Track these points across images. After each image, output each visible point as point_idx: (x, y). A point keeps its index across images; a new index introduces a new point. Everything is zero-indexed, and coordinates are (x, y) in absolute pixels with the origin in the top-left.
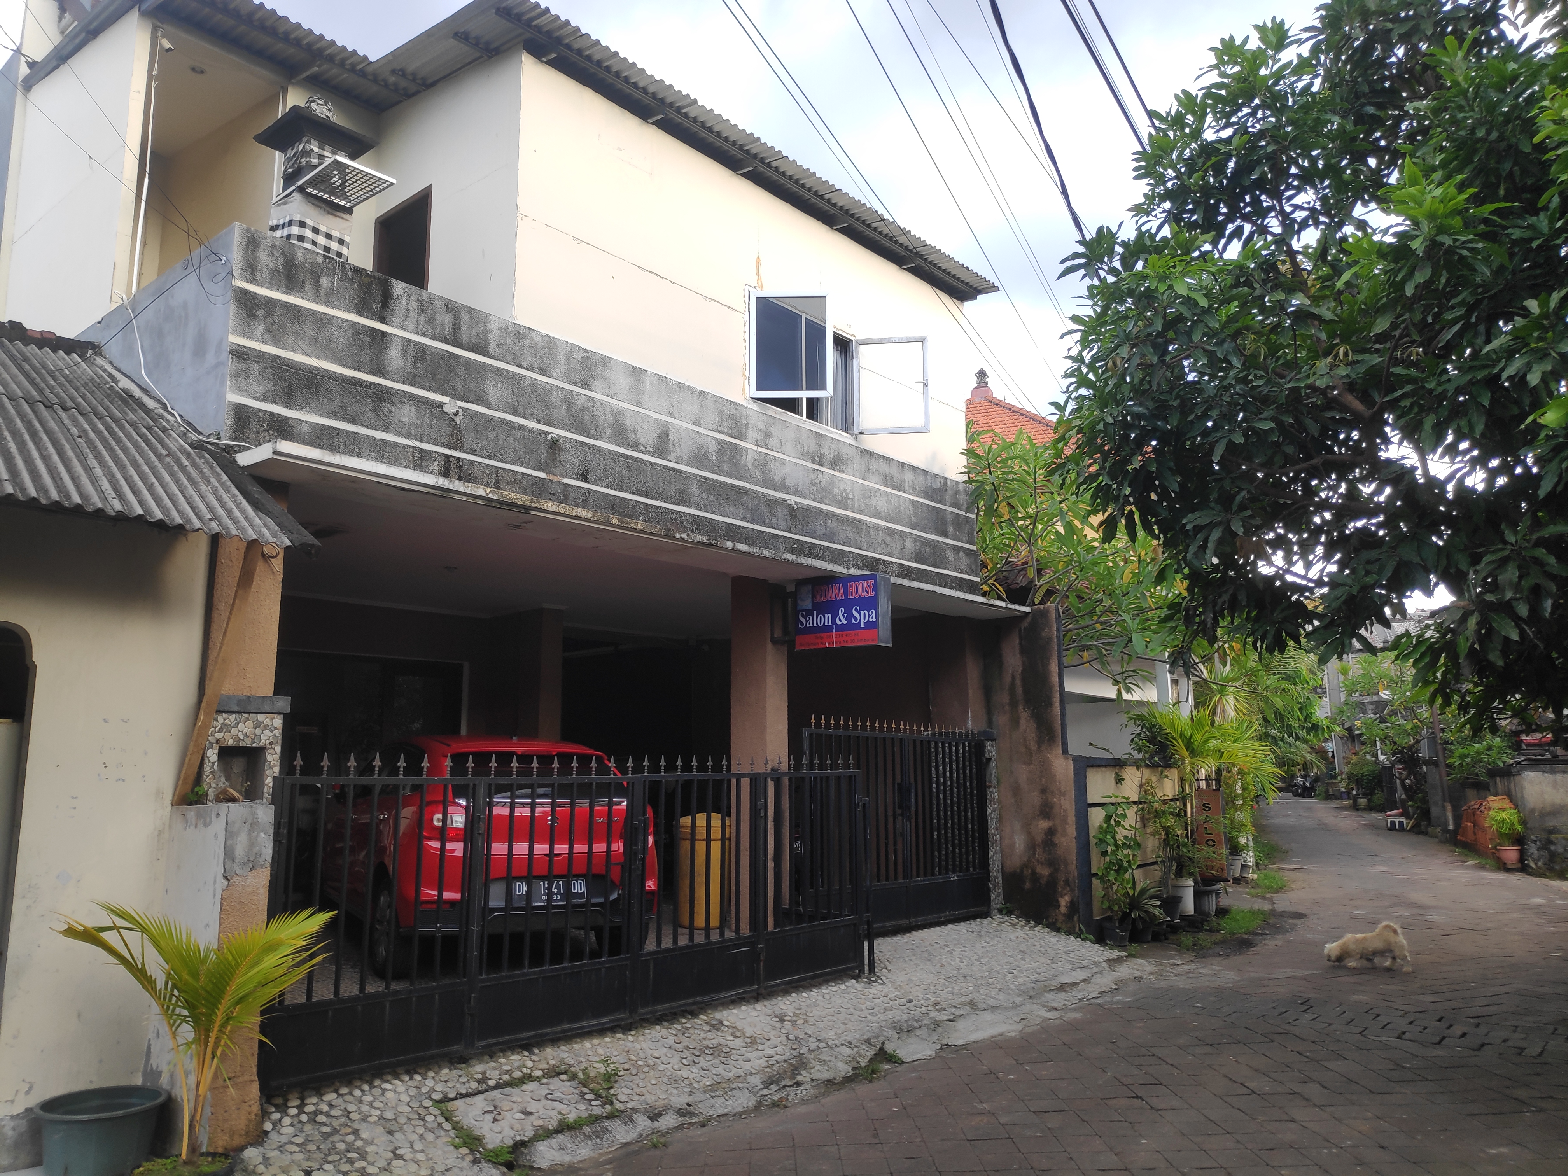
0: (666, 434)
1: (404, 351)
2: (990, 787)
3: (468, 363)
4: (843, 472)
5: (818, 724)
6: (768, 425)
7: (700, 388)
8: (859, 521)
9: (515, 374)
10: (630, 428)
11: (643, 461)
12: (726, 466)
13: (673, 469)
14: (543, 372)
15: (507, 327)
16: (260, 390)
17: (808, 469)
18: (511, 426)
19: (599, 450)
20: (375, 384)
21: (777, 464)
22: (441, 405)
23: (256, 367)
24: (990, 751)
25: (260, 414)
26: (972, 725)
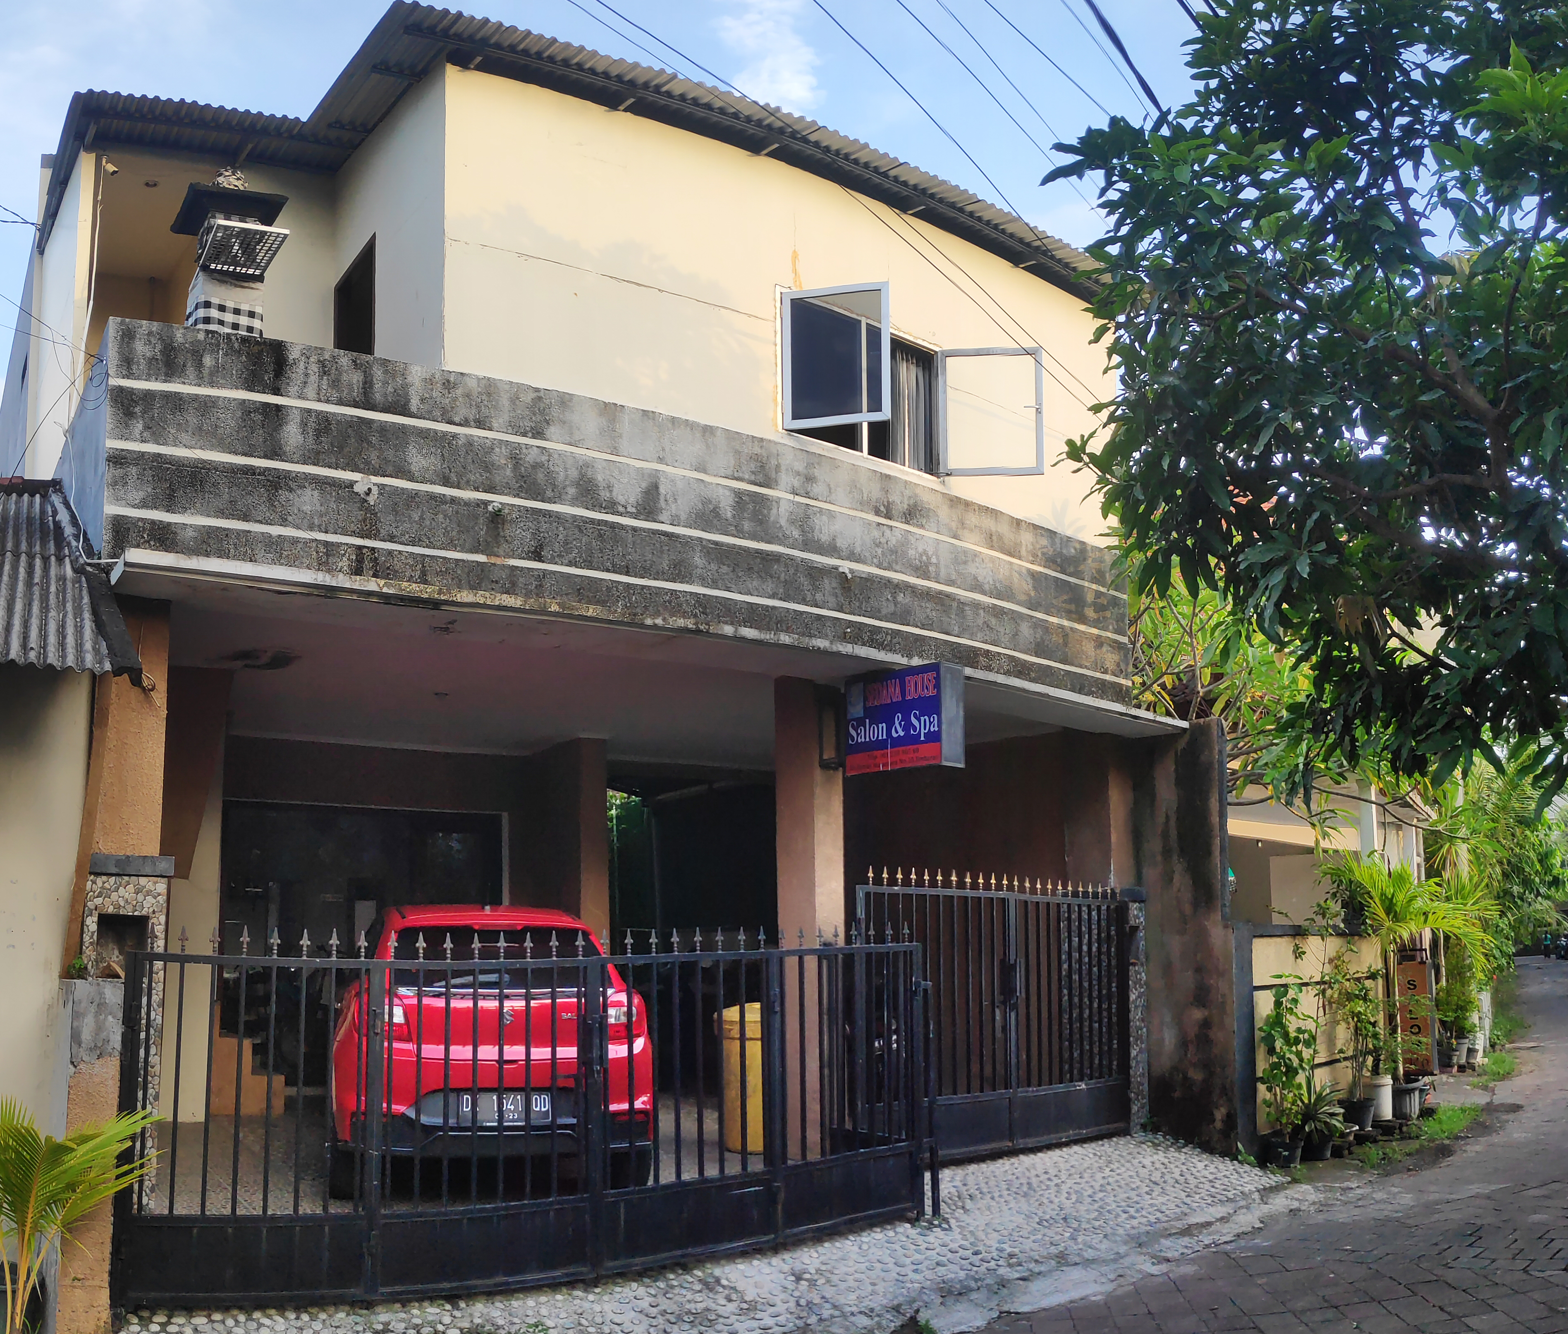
0: (656, 488)
1: (303, 426)
2: (1134, 964)
3: (384, 427)
4: (922, 527)
5: (878, 880)
6: (810, 465)
7: (703, 422)
8: (948, 596)
9: (445, 434)
10: (602, 484)
12: (746, 525)
13: (666, 534)
14: (480, 424)
15: (433, 376)
16: (137, 496)
17: (869, 524)
18: (440, 500)
19: (558, 516)
20: (269, 469)
21: (824, 518)
22: (351, 484)
23: (134, 471)
24: (1137, 917)
25: (140, 524)
26: (1113, 881)
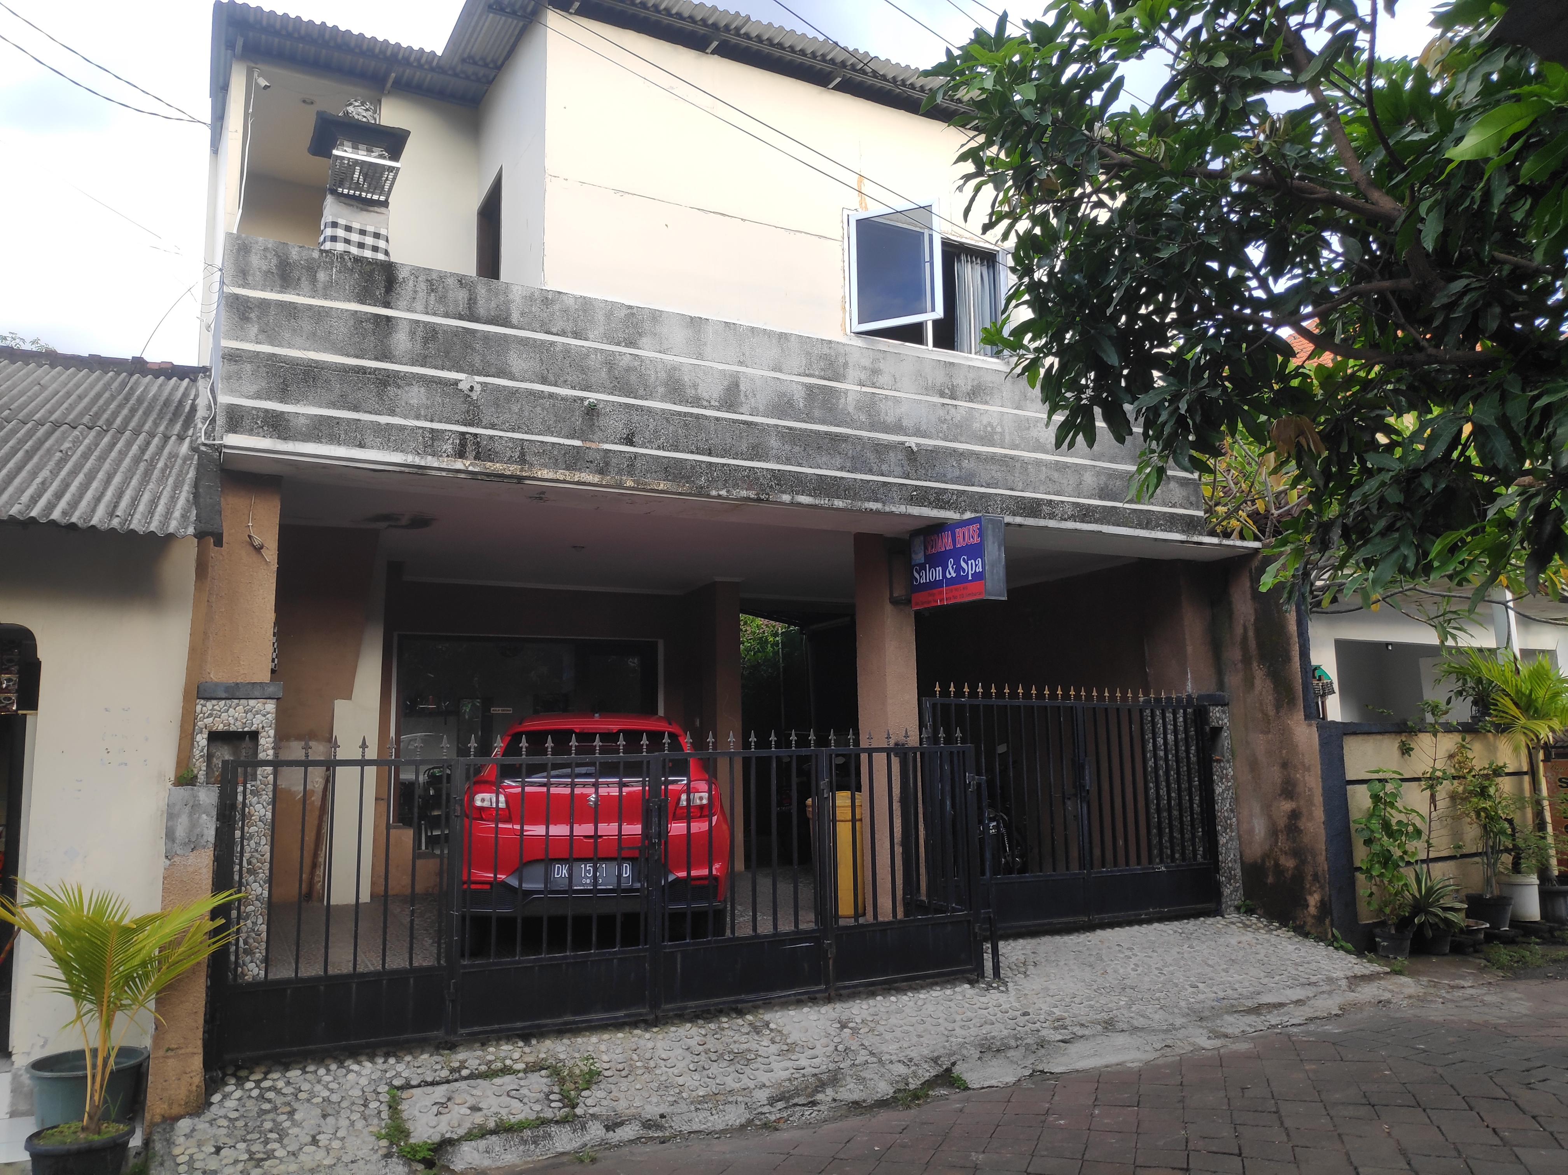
0: (737, 385)
1: (412, 333)
2: (1219, 761)
3: (487, 337)
4: (986, 403)
5: (945, 693)
6: (875, 360)
7: (779, 329)
8: (1012, 458)
9: (543, 342)
10: (688, 383)
11: (706, 417)
12: (817, 413)
13: (745, 423)
14: (576, 335)
15: (533, 294)
16: (254, 388)
17: (934, 405)
18: (541, 395)
19: (649, 410)
20: (380, 369)
21: (889, 403)
22: (456, 382)
23: (248, 367)
24: (1220, 719)
25: (254, 412)
26: (1189, 687)
